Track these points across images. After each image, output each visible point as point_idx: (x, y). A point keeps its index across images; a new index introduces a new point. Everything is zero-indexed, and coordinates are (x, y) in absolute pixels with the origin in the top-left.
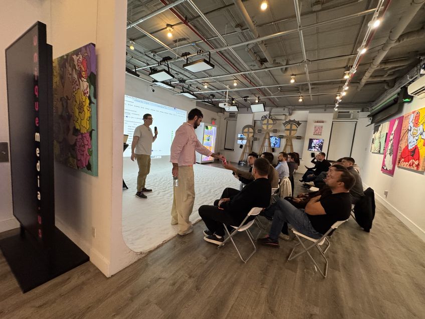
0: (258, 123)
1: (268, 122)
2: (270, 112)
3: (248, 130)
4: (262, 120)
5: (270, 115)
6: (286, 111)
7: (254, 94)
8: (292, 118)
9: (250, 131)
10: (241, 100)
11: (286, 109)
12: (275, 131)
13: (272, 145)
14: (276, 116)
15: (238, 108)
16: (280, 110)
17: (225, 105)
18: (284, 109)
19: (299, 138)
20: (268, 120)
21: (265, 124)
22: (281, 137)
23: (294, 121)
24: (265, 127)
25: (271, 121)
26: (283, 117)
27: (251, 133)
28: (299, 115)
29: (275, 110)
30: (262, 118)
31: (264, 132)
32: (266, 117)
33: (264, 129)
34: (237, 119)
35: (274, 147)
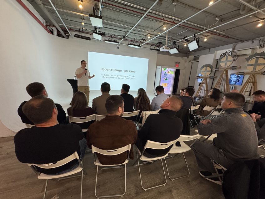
1: (227, 59)
2: (234, 49)
3: (206, 70)
4: (221, 58)
5: (231, 51)
6: (255, 44)
9: (207, 70)
11: (256, 42)
12: (234, 68)
13: (232, 83)
15: (178, 49)
17: (163, 49)
18: (253, 42)
20: (227, 57)
21: (223, 62)
22: (243, 74)
23: (262, 54)
24: (222, 65)
25: (230, 58)
26: (249, 52)
27: (208, 71)
29: (240, 45)
30: (221, 56)
31: (221, 70)
32: (226, 55)
33: (222, 67)
34: (199, 61)
35: (235, 84)
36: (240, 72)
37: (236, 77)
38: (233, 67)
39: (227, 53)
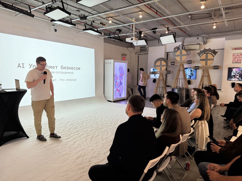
0: (171, 56)
1: (181, 53)
2: (183, 43)
3: (161, 64)
4: (175, 52)
5: (183, 46)
6: (200, 40)
7: (163, 25)
8: (207, 47)
9: (163, 64)
10: (149, 32)
11: (200, 38)
12: (190, 62)
13: (188, 77)
14: (189, 46)
16: (193, 39)
18: (198, 38)
19: (216, 68)
20: (181, 51)
21: (177, 56)
22: (197, 68)
23: (209, 50)
24: (178, 59)
25: (184, 52)
26: (197, 47)
27: (163, 66)
28: (214, 43)
29: (188, 40)
30: (175, 50)
31: (177, 64)
32: (179, 48)
33: (178, 61)
34: (148, 53)
35: (190, 79)
36: (195, 66)
37: (190, 71)
38: (188, 61)
39: (180, 47)
